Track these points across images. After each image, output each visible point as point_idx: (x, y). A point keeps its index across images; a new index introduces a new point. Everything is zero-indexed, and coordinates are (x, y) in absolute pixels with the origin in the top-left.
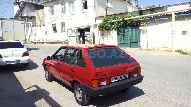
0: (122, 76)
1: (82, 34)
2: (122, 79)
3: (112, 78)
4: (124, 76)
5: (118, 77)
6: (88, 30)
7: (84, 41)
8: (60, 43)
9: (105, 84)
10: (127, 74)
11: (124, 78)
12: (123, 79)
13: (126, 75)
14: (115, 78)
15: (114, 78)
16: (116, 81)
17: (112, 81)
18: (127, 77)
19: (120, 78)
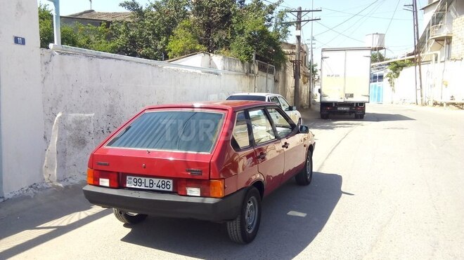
0: (156, 181)
2: (155, 188)
3: (128, 177)
4: (160, 184)
5: (143, 179)
9: (108, 185)
10: (171, 181)
11: (161, 189)
12: (158, 189)
13: (166, 181)
14: (135, 181)
15: (133, 178)
16: (137, 187)
17: (128, 185)
18: (171, 190)
19: (148, 184)
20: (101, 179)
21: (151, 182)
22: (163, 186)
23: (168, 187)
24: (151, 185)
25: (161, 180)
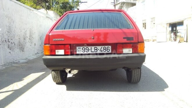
0: (99, 48)
1: (174, 29)
2: (99, 52)
3: (77, 48)
4: (102, 49)
5: (90, 48)
6: (181, 23)
7: (176, 38)
8: (148, 40)
9: (63, 54)
10: (110, 47)
11: (103, 52)
12: (101, 52)
13: (106, 47)
14: (84, 49)
15: (81, 47)
16: (85, 53)
17: (78, 53)
18: (110, 52)
19: (93, 50)
20: (56, 51)
21: (96, 48)
22: (105, 50)
23: (108, 50)
24: (96, 51)
25: (103, 47)
